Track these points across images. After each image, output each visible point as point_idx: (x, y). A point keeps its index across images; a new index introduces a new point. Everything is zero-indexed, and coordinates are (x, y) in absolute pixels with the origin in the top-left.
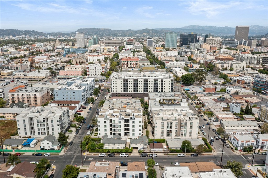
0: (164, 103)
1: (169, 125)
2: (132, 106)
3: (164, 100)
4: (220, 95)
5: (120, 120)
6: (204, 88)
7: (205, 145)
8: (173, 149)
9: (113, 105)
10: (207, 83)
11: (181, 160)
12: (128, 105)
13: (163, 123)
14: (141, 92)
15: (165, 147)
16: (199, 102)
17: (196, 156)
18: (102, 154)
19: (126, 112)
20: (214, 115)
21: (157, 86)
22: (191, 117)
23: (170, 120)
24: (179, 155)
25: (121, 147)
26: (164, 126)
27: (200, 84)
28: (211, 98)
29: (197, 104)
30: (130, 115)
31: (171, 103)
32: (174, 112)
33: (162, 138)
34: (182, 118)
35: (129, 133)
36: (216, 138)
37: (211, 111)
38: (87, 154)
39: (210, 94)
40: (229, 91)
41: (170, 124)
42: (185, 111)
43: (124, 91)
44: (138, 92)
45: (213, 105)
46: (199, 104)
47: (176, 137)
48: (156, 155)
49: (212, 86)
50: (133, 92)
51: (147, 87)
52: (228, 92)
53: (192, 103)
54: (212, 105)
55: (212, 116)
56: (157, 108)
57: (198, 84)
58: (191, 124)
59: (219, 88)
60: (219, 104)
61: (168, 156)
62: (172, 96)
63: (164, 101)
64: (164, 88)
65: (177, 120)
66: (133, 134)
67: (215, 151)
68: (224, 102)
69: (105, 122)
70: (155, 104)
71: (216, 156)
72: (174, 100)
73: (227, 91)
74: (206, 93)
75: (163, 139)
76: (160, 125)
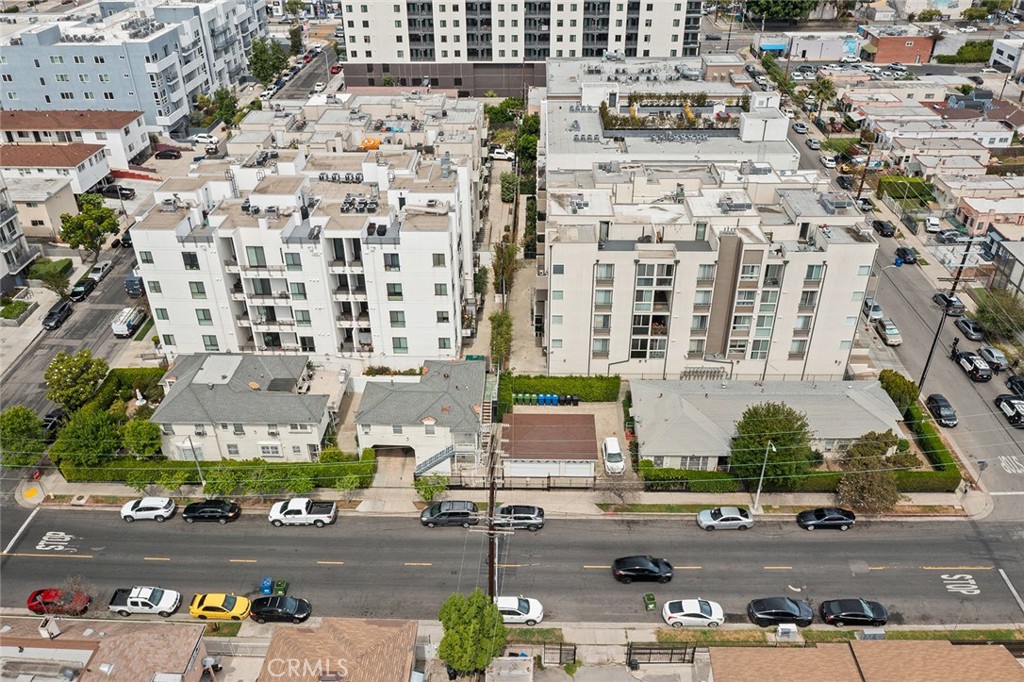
0: (633, 118)
1: (649, 282)
2: (416, 138)
3: (633, 98)
4: (961, 80)
5: (294, 248)
6: (865, 43)
7: (902, 434)
8: (667, 464)
9: (297, 136)
10: (878, 16)
11: (723, 567)
12: (389, 134)
13: (610, 266)
14: (509, 59)
15: (613, 445)
16: (839, 118)
17: (838, 527)
18: (146, 502)
19: (358, 181)
20: (934, 200)
21: (605, 22)
22: (814, 222)
23: (661, 246)
24: (706, 519)
25: (296, 445)
26: (616, 288)
27: (845, 21)
28: (910, 96)
29: (830, 128)
30: (372, 211)
31: (680, 118)
32: (691, 185)
33: (599, 367)
34: (746, 230)
35: (368, 330)
36: (969, 367)
37: (918, 173)
38: (47, 499)
39: (901, 70)
40: (1011, 58)
41: (655, 278)
42: (771, 178)
43: (414, 53)
44: (496, 59)
45: (928, 135)
46: (839, 131)
47: (697, 364)
48: (535, 520)
49: (912, 30)
50: (464, 59)
51: (544, 28)
52: (1003, 59)
53: (800, 121)
54: (921, 136)
55: (922, 204)
56: (579, 157)
57: (832, 20)
58: (809, 275)
59: (954, 41)
60: (962, 129)
61: (629, 523)
62: (686, 77)
63: (636, 106)
64: (642, 31)
65: (715, 243)
66: (399, 344)
67: (980, 484)
68: (992, 117)
69: (191, 261)
70: (576, 126)
71: (984, 523)
72: (701, 101)
73: (995, 56)
74: (877, 70)
75: (601, 378)
76: (586, 285)
